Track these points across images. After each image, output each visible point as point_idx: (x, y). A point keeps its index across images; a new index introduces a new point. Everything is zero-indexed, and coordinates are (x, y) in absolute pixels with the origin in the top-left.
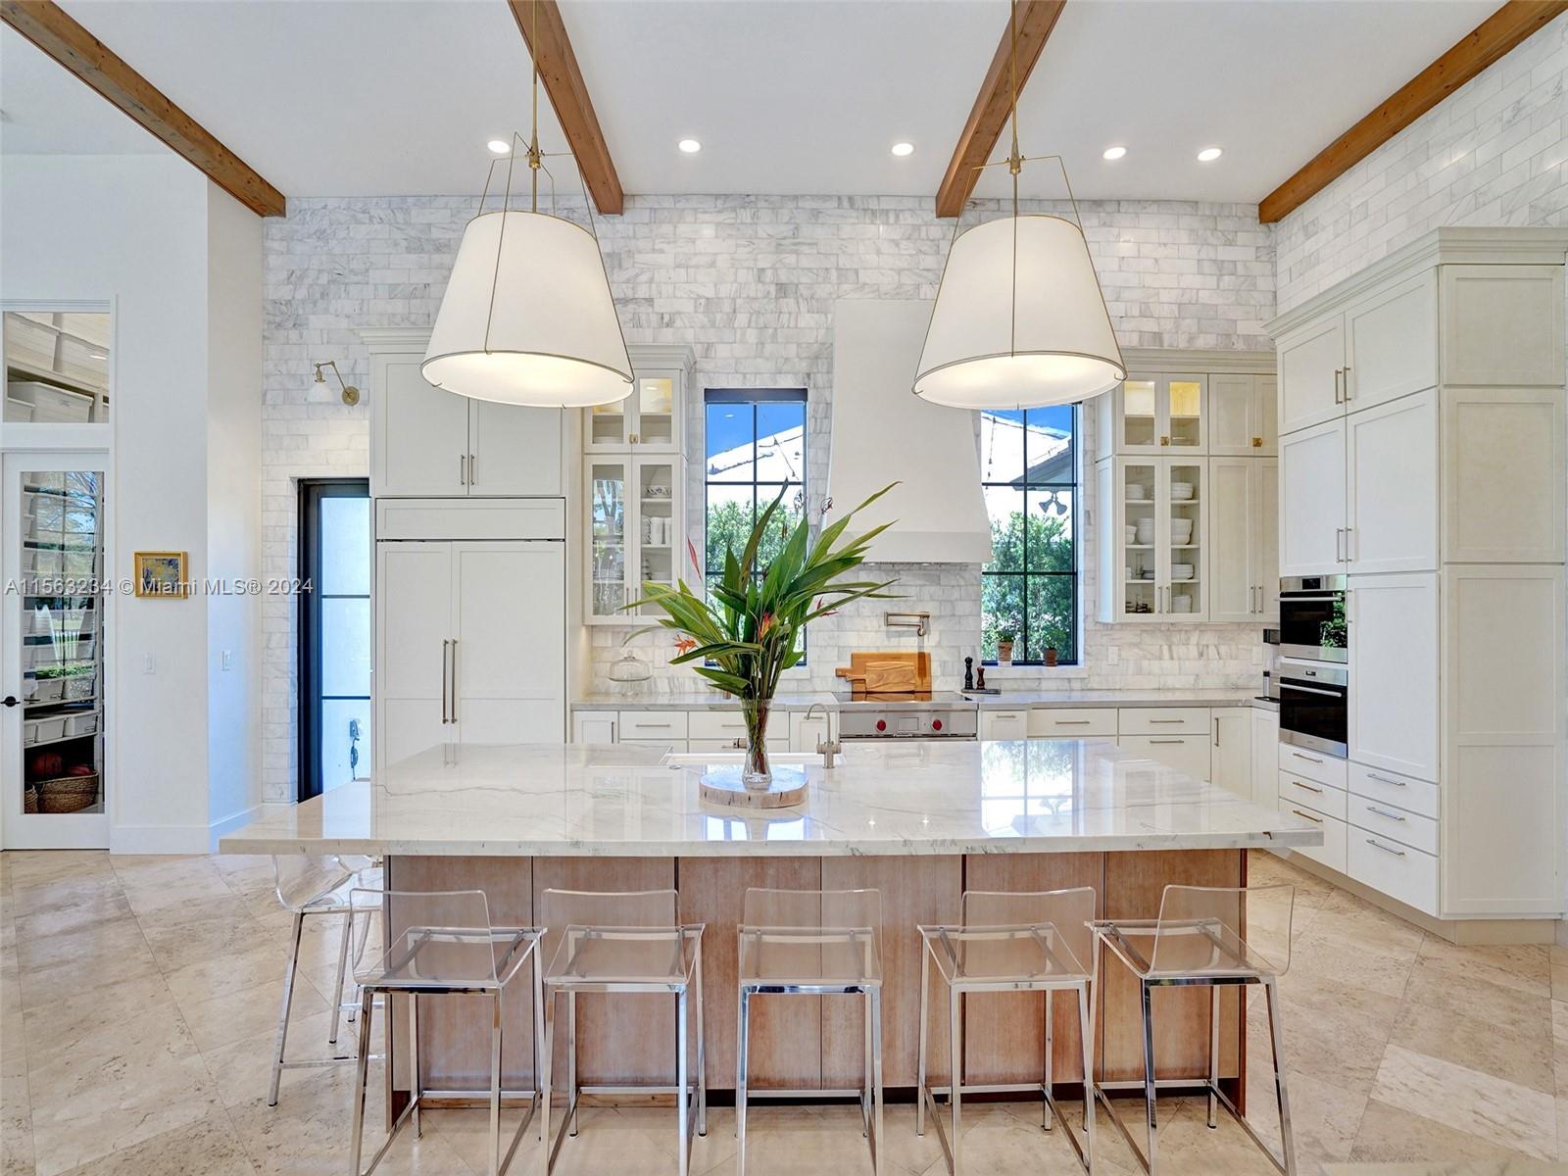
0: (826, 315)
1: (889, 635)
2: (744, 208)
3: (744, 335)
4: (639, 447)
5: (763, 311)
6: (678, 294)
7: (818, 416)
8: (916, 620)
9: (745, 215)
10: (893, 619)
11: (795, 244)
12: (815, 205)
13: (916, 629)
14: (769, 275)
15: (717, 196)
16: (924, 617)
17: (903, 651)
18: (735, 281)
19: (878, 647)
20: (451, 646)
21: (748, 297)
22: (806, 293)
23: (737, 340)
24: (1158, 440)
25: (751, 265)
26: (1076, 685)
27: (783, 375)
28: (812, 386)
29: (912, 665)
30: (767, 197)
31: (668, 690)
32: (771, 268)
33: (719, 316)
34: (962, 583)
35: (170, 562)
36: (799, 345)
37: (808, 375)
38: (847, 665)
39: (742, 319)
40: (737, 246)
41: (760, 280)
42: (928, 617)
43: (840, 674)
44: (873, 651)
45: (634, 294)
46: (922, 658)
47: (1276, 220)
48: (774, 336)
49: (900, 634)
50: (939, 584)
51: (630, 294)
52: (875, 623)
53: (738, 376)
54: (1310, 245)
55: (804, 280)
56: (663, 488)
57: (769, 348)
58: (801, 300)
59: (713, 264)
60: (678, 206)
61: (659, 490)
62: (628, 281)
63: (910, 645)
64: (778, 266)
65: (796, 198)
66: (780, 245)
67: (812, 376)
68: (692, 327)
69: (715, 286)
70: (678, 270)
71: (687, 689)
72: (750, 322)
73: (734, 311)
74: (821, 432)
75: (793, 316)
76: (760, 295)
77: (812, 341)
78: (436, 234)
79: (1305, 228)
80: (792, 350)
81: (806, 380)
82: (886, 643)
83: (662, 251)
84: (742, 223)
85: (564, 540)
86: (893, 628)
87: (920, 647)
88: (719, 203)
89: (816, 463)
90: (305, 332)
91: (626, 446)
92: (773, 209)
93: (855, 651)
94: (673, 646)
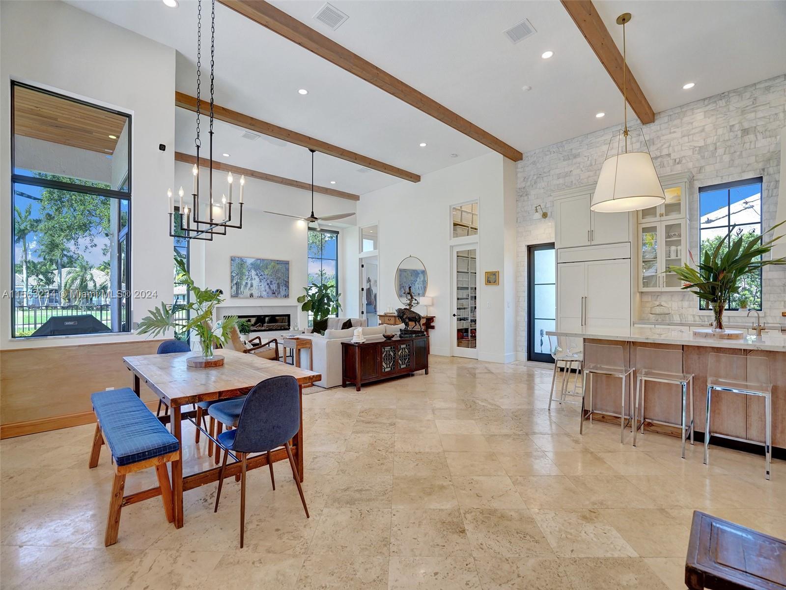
0: (775, 137)
2: (721, 100)
3: (721, 158)
4: (664, 218)
5: (734, 145)
6: (684, 148)
7: (771, 187)
9: (722, 103)
11: (753, 108)
12: (767, 84)
14: (737, 127)
15: (704, 100)
18: (716, 135)
20: (584, 299)
21: (724, 140)
22: (761, 129)
23: (718, 162)
25: (726, 125)
27: (746, 173)
28: (766, 174)
30: (735, 91)
31: (679, 318)
32: (738, 123)
33: (706, 154)
35: (494, 274)
36: (757, 156)
37: (763, 169)
39: (720, 151)
40: (717, 118)
41: (731, 131)
43: (784, 315)
45: (661, 154)
48: (741, 155)
51: (659, 154)
53: (718, 178)
55: (760, 123)
56: (677, 234)
57: (737, 162)
58: (758, 134)
59: (703, 130)
60: (683, 110)
61: (675, 235)
62: (657, 149)
64: (742, 121)
65: (755, 84)
66: (744, 110)
67: (766, 170)
68: (692, 161)
69: (704, 140)
70: (683, 138)
71: (689, 320)
72: (725, 151)
73: (716, 149)
74: (772, 195)
75: (753, 143)
76: (731, 138)
77: (766, 152)
78: (574, 152)
80: (753, 159)
81: (762, 172)
83: (674, 132)
84: (720, 107)
85: (630, 258)
88: (706, 102)
89: (769, 212)
90: (529, 197)
91: (658, 218)
92: (739, 95)
94: (682, 301)
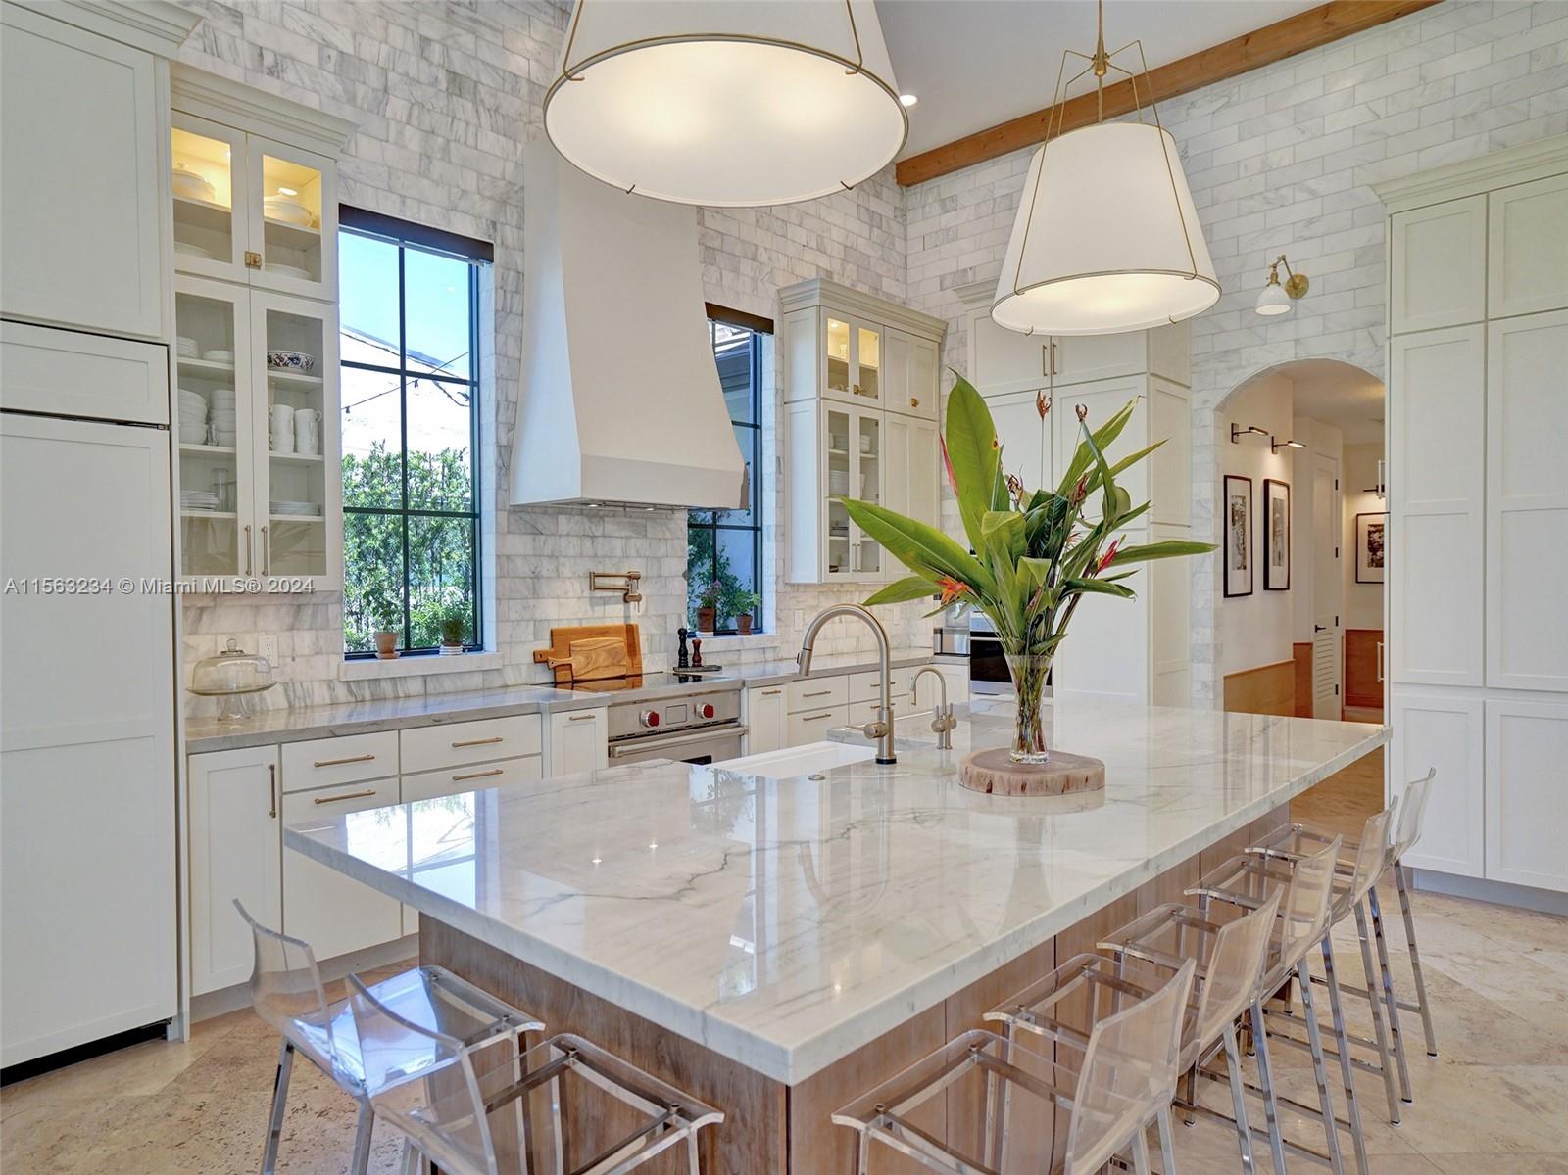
0: (515, 142)
1: (593, 602)
3: (400, 133)
4: (263, 277)
5: (429, 106)
6: (291, 25)
7: (508, 288)
8: (621, 582)
10: (599, 581)
13: (621, 594)
14: (436, 53)
16: (630, 577)
17: (608, 623)
18: (385, 42)
19: (581, 619)
21: (406, 75)
22: (489, 102)
23: (391, 140)
24: (850, 388)
25: (411, 27)
26: (770, 655)
27: (458, 214)
28: (499, 241)
29: (619, 642)
31: (285, 705)
32: (439, 42)
33: (360, 89)
34: (668, 535)
36: (480, 175)
37: (494, 224)
38: (544, 645)
39: (397, 106)
41: (423, 54)
42: (638, 578)
43: (540, 658)
44: (575, 625)
46: (631, 631)
47: (908, 186)
48: (446, 150)
49: (605, 602)
50: (645, 536)
52: (577, 586)
53: (395, 196)
54: (948, 220)
55: (485, 79)
56: (302, 357)
57: (438, 167)
58: (481, 109)
61: (294, 360)
63: (614, 614)
64: (449, 42)
66: (453, 12)
67: (498, 226)
68: (317, 92)
69: (354, 36)
71: (317, 700)
72: (410, 115)
73: (386, 90)
74: (510, 312)
75: (472, 130)
76: (423, 78)
77: (498, 176)
79: (942, 201)
80: (471, 181)
81: (491, 231)
82: (590, 613)
85: (168, 427)
86: (598, 594)
87: (627, 617)
89: (506, 356)
91: (237, 269)
93: (555, 626)
94: (291, 628)
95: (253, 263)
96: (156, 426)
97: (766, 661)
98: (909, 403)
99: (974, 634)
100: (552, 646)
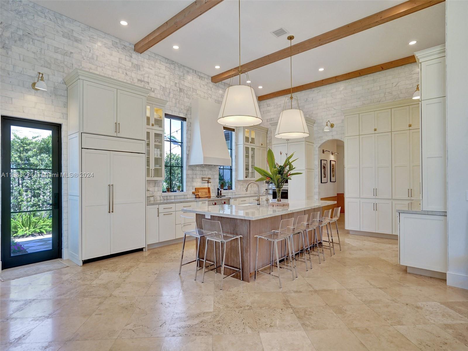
0: (190, 99)
1: (202, 183)
2: (172, 64)
3: (172, 100)
4: (154, 127)
5: (176, 94)
6: (156, 83)
7: (188, 126)
8: (207, 179)
9: (172, 66)
10: (203, 179)
11: (183, 78)
12: (188, 70)
13: (207, 182)
14: (178, 85)
15: (166, 59)
16: (209, 178)
17: (205, 187)
18: (170, 84)
19: (200, 186)
20: (111, 186)
21: (173, 89)
22: (186, 93)
23: (170, 101)
24: (249, 142)
25: (174, 81)
26: (234, 194)
27: (181, 113)
28: (187, 117)
29: (207, 190)
30: (178, 64)
31: (153, 200)
32: (178, 83)
33: (166, 93)
34: (215, 171)
36: (184, 106)
37: (186, 114)
38: (194, 191)
39: (171, 95)
40: (170, 74)
41: (175, 86)
42: (210, 178)
43: (193, 193)
44: (199, 187)
45: (144, 79)
46: (209, 188)
47: (260, 101)
48: (179, 102)
49: (204, 183)
50: (211, 171)
51: (143, 79)
52: (200, 180)
53: (171, 111)
54: (269, 108)
55: (185, 89)
56: (159, 140)
57: (178, 105)
59: (164, 77)
60: (156, 57)
62: (142, 75)
63: (206, 185)
64: (180, 83)
65: (184, 66)
66: (180, 78)
68: (159, 94)
69: (165, 84)
70: (155, 76)
71: (158, 199)
72: (173, 96)
73: (170, 93)
74: (189, 130)
75: (183, 98)
76: (176, 90)
77: (187, 106)
79: (267, 105)
80: (183, 107)
82: (202, 185)
83: (151, 69)
84: (172, 69)
85: (145, 154)
86: (203, 181)
87: (208, 186)
88: (166, 61)
89: (187, 138)
91: (151, 127)
92: (179, 67)
93: (196, 187)
94: (154, 187)
95: (153, 125)
96: (143, 153)
97: (233, 195)
98: (261, 145)
99: (273, 190)
100: (195, 191)
